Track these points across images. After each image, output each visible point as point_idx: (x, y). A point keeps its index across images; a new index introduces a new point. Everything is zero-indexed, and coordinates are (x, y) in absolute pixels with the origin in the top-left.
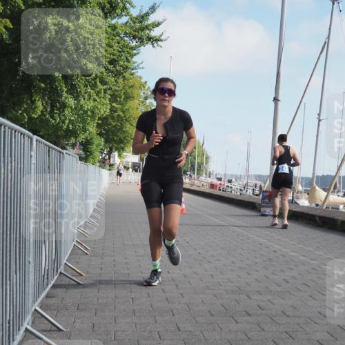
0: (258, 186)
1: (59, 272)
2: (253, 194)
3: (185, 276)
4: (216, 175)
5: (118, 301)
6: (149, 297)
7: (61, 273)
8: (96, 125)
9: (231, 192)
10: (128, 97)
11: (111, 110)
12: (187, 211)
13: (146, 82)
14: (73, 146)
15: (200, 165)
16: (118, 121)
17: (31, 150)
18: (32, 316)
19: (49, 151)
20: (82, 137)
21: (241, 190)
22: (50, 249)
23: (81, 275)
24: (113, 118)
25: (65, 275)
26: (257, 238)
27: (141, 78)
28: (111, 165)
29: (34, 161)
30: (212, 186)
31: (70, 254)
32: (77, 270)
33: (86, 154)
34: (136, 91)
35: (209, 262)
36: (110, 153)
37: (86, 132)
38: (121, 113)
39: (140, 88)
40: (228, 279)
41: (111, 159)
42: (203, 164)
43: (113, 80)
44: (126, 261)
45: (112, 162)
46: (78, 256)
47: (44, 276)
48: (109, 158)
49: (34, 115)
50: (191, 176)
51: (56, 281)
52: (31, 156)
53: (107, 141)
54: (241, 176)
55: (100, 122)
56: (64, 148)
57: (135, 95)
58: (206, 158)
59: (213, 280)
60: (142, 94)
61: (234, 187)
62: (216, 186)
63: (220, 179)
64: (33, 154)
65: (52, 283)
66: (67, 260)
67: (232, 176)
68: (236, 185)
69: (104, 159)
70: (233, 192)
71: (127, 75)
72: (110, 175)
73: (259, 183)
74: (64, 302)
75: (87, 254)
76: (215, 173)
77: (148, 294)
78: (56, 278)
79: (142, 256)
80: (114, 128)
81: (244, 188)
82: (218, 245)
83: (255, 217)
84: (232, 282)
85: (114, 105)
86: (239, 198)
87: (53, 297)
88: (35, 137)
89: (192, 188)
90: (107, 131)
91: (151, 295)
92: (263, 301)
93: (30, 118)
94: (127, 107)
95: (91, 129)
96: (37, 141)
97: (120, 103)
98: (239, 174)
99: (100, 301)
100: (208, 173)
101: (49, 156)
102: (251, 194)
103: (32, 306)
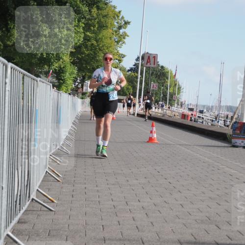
0: (230, 117)
1: (31, 198)
2: (224, 125)
3: (155, 205)
4: (188, 105)
5: (88, 227)
6: (119, 225)
7: (33, 199)
8: (69, 53)
9: (202, 122)
10: (102, 26)
11: (85, 39)
12: (158, 140)
13: (120, 12)
14: (47, 74)
15: (172, 95)
16: (91, 50)
17: (6, 77)
18: (4, 241)
19: (23, 78)
20: (56, 65)
21: (212, 121)
22: (23, 175)
23: (53, 202)
24: (86, 47)
25: (37, 201)
26: (227, 169)
27: (115, 7)
28: (84, 94)
29: (8, 88)
30: (184, 116)
31: (42, 181)
32: (49, 197)
33: (59, 82)
34: (110, 20)
35: (179, 191)
36: (83, 81)
37: (59, 60)
38: (94, 42)
39: (114, 17)
40: (199, 209)
41: (84, 88)
42: (175, 94)
43: (87, 9)
44: (97, 188)
45: (84, 91)
46: (50, 183)
47: (16, 202)
48: (82, 87)
49: (9, 43)
50: (162, 106)
51: (28, 207)
52: (6, 83)
53: (79, 70)
54: (212, 107)
55: (73, 50)
56: (38, 76)
57: (109, 25)
58: (178, 89)
59: (183, 209)
60: (116, 24)
61: (205, 117)
62: (188, 116)
63: (191, 110)
64: (8, 81)
65: (25, 208)
66: (39, 187)
67: (204, 106)
68: (207, 116)
69: (77, 87)
70: (204, 122)
71: (101, 5)
72: (83, 103)
73: (230, 114)
74: (35, 228)
75: (59, 181)
76: (186, 103)
77: (119, 222)
78: (28, 203)
79: (113, 184)
80: (87, 57)
81: (216, 119)
82: (188, 175)
83: (226, 149)
84: (201, 212)
85: (88, 34)
86: (210, 129)
87: (25, 223)
88: (10, 65)
89: (163, 118)
90: (80, 60)
91: (120, 223)
92: (232, 232)
93: (6, 46)
94: (100, 36)
95: (64, 58)
96: (12, 68)
97: (94, 32)
98: (211, 105)
99: (71, 228)
100: (180, 103)
101: (23, 84)
102: (223, 126)
103: (4, 231)
